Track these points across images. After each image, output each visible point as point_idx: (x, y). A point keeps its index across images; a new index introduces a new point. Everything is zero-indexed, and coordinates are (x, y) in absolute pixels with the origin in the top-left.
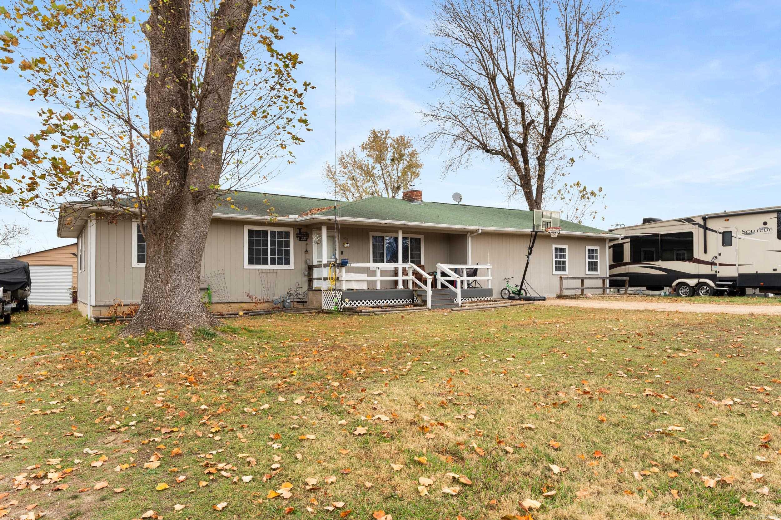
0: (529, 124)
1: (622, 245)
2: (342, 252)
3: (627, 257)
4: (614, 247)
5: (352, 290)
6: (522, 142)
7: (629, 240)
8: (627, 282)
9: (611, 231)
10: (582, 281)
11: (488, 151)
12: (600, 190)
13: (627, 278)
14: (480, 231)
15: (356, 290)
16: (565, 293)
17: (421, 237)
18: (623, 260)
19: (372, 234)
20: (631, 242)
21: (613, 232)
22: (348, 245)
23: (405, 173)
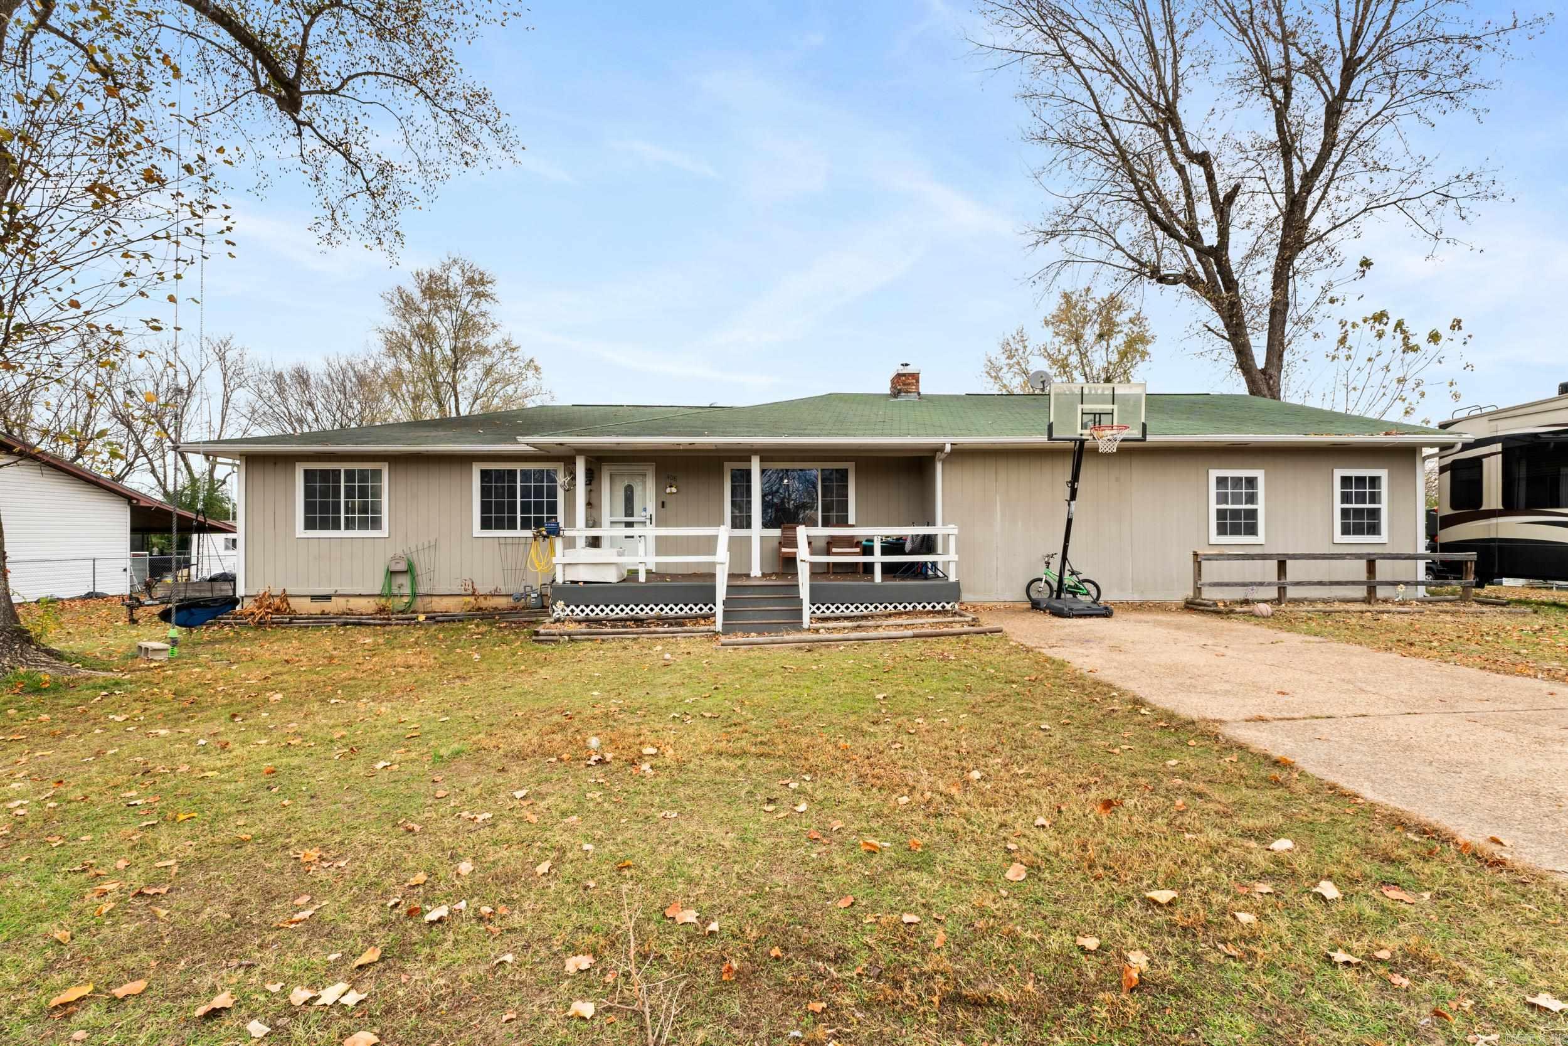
0: (1230, 198)
1: (1477, 462)
2: (663, 503)
3: (1492, 495)
4: (1455, 468)
5: (577, 582)
6: (1215, 244)
7: (1498, 447)
8: (1472, 567)
9: (1444, 426)
10: (1282, 566)
11: (1162, 280)
12: (1457, 325)
13: (1472, 555)
14: (948, 448)
15: (585, 582)
16: (1208, 594)
17: (851, 466)
18: (1480, 504)
19: (728, 467)
20: (1505, 452)
21: (1450, 429)
22: (674, 490)
23: (1123, 355)
